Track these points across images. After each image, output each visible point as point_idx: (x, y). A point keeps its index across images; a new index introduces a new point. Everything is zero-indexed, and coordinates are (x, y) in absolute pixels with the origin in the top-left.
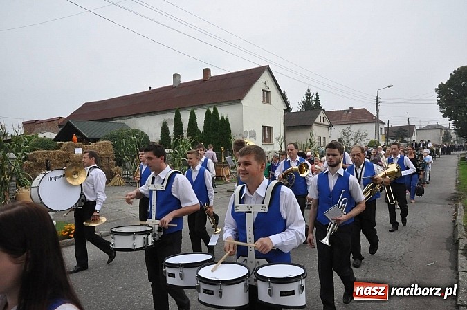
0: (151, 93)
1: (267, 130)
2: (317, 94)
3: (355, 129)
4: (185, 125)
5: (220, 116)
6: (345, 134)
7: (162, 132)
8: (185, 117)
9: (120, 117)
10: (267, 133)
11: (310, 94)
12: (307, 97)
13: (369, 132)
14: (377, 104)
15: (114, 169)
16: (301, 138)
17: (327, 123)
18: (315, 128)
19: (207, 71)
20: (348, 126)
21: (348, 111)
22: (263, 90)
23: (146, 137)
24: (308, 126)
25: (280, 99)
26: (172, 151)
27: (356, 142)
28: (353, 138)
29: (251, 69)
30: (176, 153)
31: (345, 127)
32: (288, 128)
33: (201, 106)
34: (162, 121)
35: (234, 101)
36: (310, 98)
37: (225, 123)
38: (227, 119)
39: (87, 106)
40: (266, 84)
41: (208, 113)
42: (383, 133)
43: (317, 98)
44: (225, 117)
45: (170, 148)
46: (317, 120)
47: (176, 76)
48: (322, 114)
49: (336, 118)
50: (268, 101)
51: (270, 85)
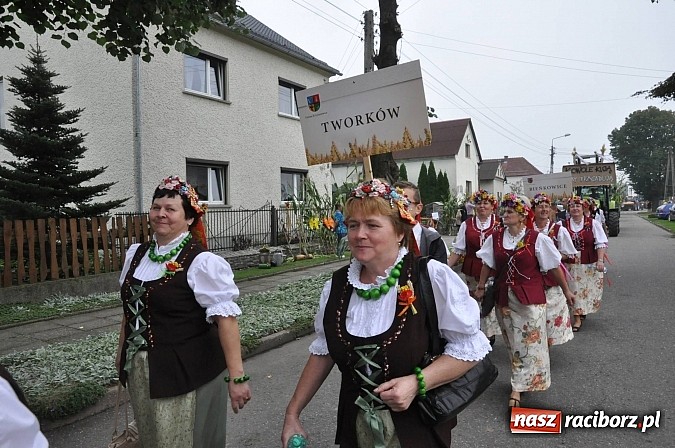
1: (468, 183)
5: (437, 172)
14: (552, 155)
17: (502, 177)
18: (494, 182)
21: (503, 161)
22: (466, 144)
24: (490, 181)
25: (476, 153)
35: (448, 155)
37: (443, 179)
38: (446, 175)
40: (467, 138)
41: (424, 167)
44: (443, 173)
46: (497, 174)
50: (468, 155)
51: (470, 138)
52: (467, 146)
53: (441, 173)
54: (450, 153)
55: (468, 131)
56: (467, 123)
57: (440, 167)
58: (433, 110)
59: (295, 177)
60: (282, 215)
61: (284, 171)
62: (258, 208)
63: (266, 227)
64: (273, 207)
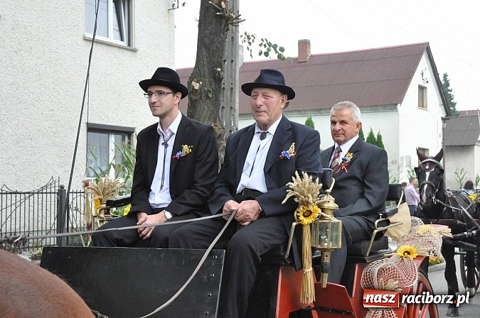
19: (304, 45)
22: (419, 86)
25: (438, 101)
37: (378, 143)
38: (379, 137)
40: (422, 74)
44: (375, 135)
50: (422, 103)
51: (429, 75)
52: (422, 89)
53: (371, 134)
54: (390, 101)
55: (424, 63)
56: (426, 48)
57: (372, 124)
58: (282, 50)
59: (112, 138)
60: (75, 201)
61: (92, 129)
62: (36, 188)
63: (52, 221)
64: (62, 187)
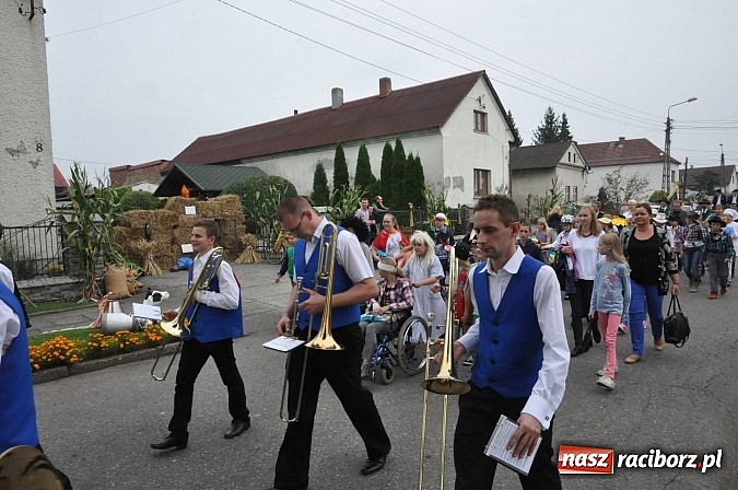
0: (298, 119)
1: (483, 175)
2: (564, 115)
3: (628, 172)
4: (352, 170)
5: (407, 154)
6: (610, 181)
7: (315, 180)
8: (351, 157)
9: (251, 158)
10: (481, 181)
11: (553, 117)
12: (547, 122)
13: (653, 178)
14: (668, 132)
15: (244, 237)
16: (537, 188)
17: (580, 163)
18: (559, 171)
19: (385, 83)
20: (616, 168)
21: (617, 144)
22: (475, 111)
23: (292, 188)
24: (549, 169)
25: (503, 125)
26: (330, 209)
27: (630, 195)
28: (625, 187)
29: (455, 78)
30: (338, 212)
31: (610, 170)
32: (517, 171)
33: (377, 138)
34: (316, 162)
35: (429, 129)
36: (552, 123)
37: (415, 165)
38: (418, 159)
39: (201, 142)
40: (480, 100)
41: (387, 148)
42: (677, 178)
43: (565, 122)
44: (414, 156)
45: (328, 205)
46: (564, 159)
47: (336, 92)
48: (572, 149)
49: (595, 155)
50: (481, 129)
53: (411, 156)
54: (433, 124)
55: (479, 89)
56: (482, 76)
